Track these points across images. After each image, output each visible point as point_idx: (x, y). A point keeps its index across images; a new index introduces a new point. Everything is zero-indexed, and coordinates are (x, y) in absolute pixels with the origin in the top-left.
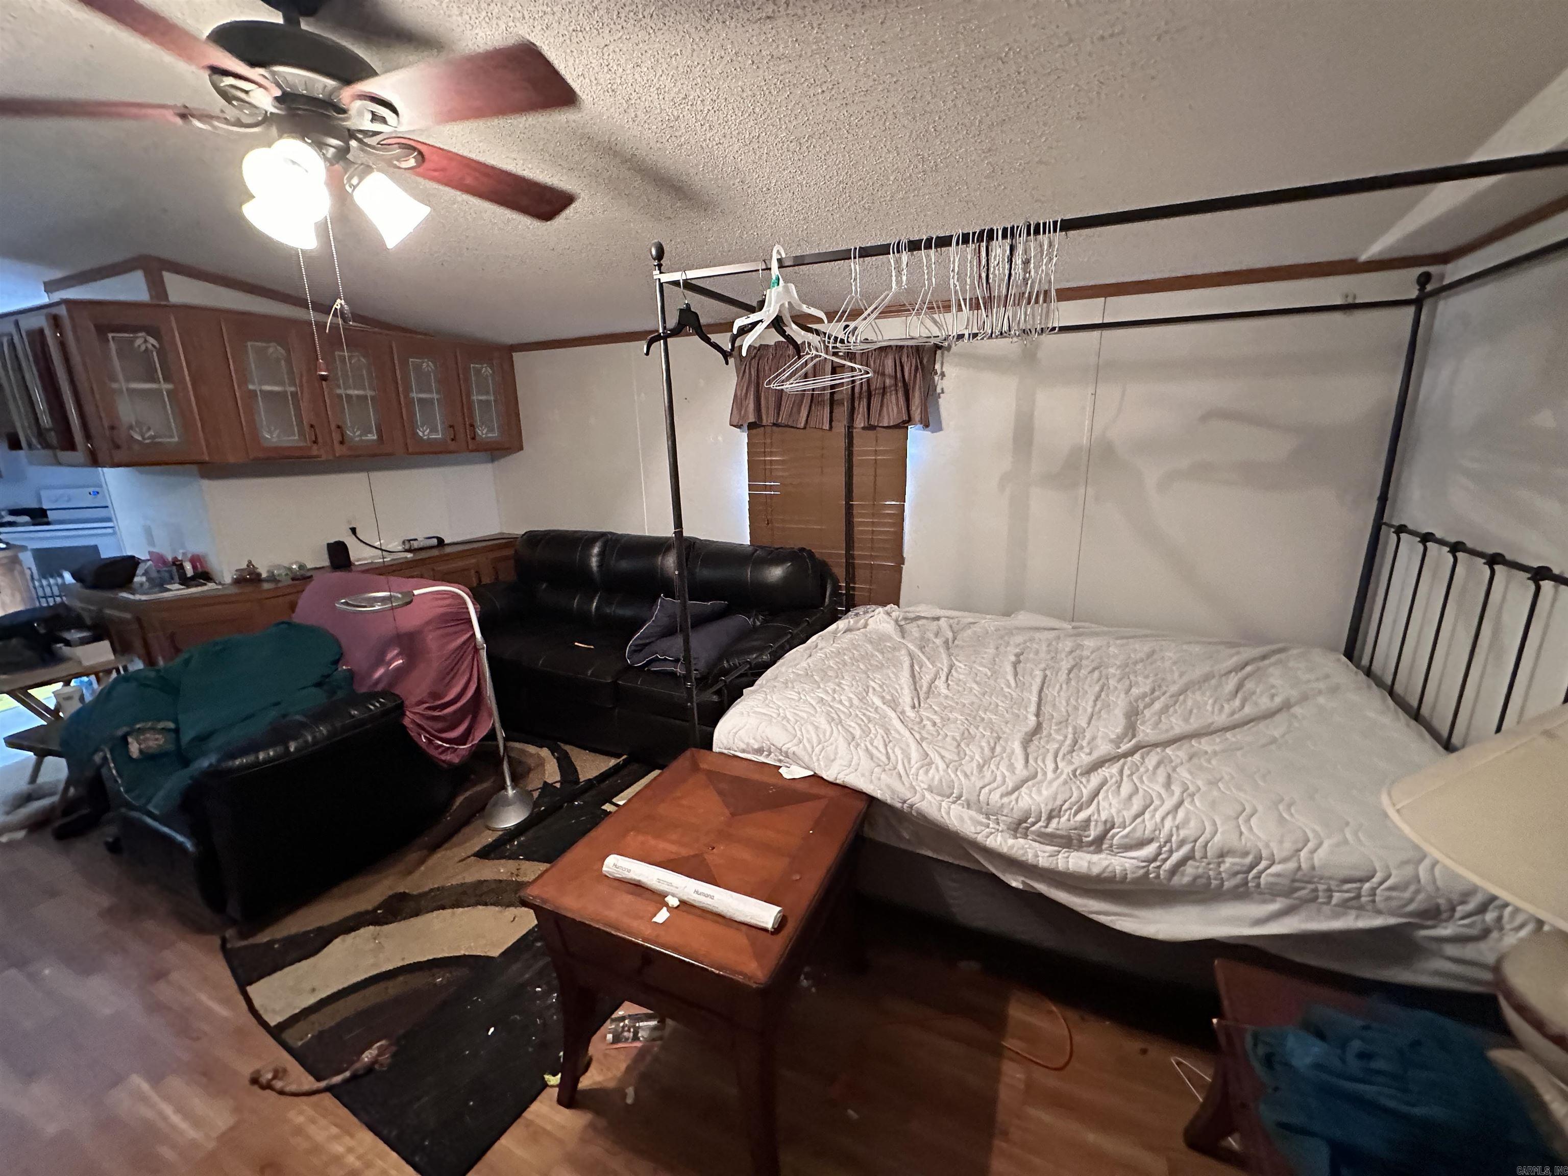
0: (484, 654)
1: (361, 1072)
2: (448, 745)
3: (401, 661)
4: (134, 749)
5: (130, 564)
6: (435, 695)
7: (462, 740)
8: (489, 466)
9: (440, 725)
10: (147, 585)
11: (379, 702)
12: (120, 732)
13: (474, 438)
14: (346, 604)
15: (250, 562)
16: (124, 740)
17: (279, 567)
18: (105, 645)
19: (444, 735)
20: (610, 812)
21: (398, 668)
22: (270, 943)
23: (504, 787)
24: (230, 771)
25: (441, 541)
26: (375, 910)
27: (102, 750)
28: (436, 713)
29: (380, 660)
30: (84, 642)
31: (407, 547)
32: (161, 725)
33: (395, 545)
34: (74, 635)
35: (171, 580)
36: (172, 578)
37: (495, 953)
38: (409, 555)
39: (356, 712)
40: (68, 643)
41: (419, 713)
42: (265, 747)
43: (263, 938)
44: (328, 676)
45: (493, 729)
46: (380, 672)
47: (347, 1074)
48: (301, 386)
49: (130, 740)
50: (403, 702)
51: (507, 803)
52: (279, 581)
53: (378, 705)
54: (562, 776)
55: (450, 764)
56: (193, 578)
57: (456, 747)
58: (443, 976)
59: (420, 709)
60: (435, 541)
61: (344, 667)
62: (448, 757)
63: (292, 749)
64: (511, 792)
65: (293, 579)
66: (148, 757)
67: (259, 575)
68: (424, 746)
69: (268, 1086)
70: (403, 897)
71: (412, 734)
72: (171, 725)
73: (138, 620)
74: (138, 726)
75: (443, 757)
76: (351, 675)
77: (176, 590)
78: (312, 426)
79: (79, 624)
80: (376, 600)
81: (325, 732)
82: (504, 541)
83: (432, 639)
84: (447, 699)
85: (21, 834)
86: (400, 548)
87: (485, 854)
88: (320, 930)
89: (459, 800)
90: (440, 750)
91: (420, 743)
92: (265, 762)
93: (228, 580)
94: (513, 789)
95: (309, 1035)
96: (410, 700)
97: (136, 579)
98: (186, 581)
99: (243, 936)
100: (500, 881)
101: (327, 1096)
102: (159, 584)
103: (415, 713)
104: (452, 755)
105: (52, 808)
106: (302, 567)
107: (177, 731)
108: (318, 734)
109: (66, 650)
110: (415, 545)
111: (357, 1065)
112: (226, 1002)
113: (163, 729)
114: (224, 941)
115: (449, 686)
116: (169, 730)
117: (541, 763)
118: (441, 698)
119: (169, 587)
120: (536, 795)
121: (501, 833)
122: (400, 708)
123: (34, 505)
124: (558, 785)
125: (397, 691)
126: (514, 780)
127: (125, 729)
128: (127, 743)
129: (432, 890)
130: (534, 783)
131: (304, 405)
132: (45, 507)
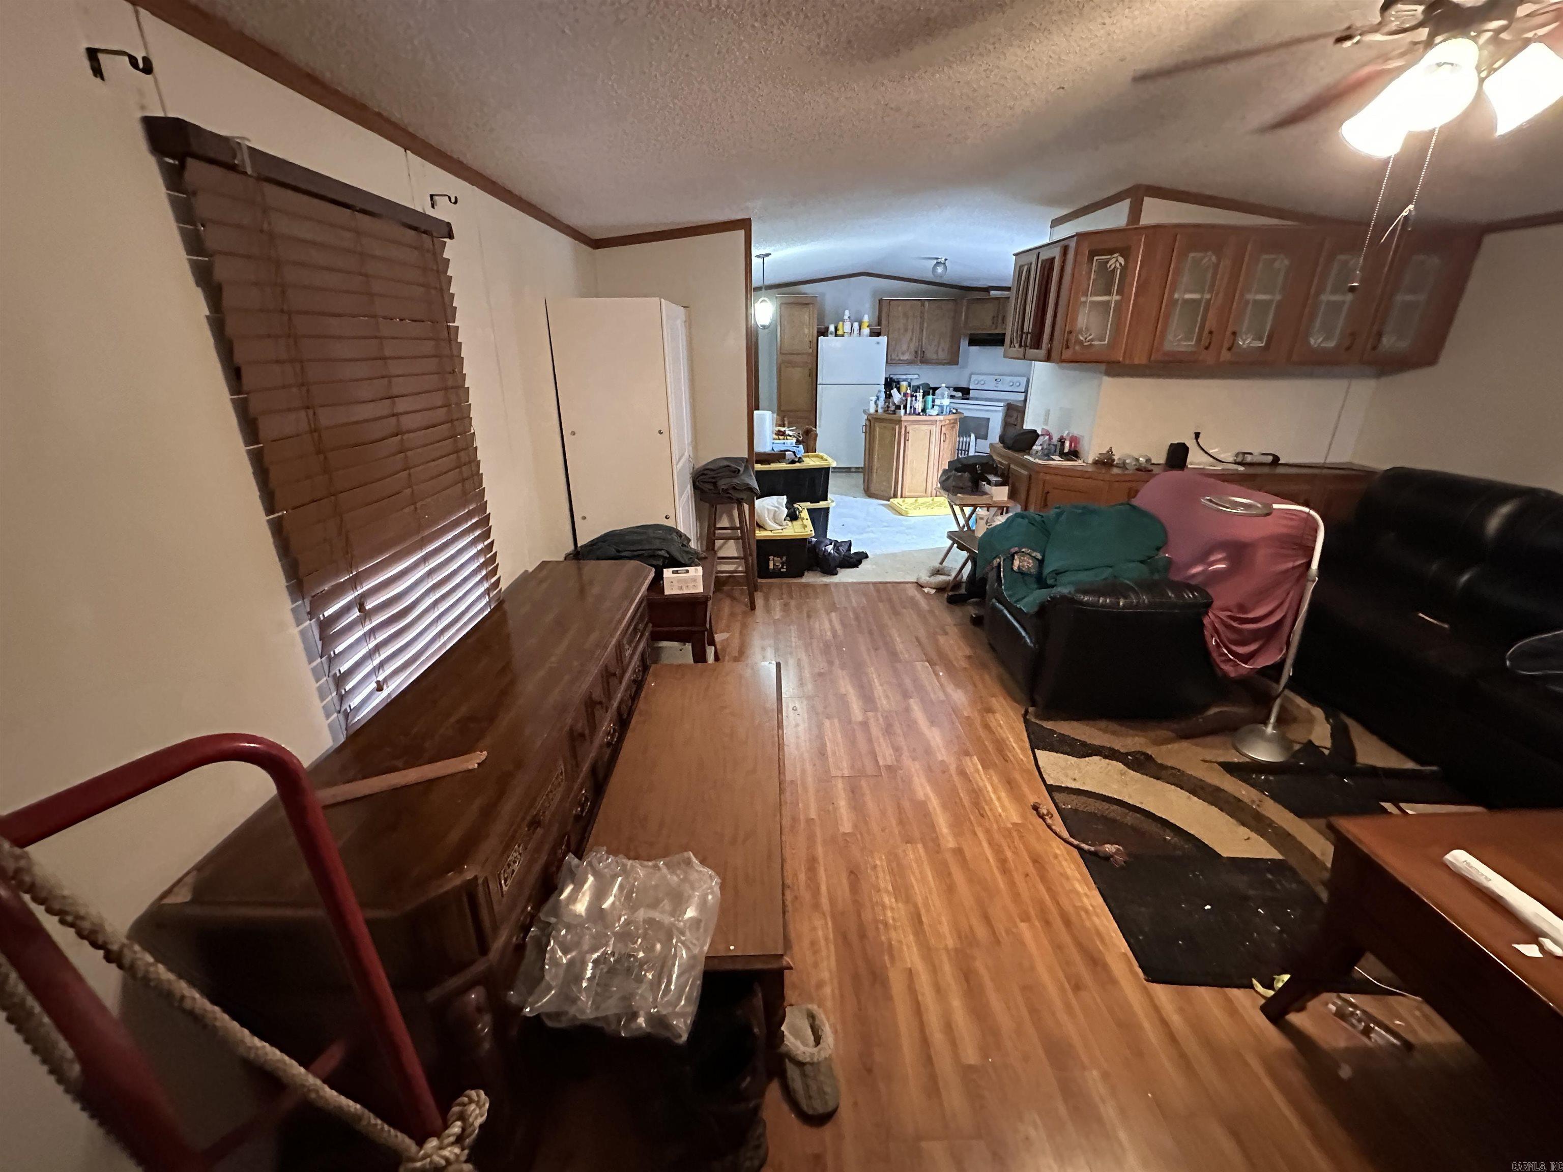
0: (1311, 587)
1: (1101, 854)
2: (1232, 657)
3: (1224, 566)
4: (1016, 563)
5: (1033, 436)
6: (1242, 608)
7: (1246, 658)
8: (1372, 383)
9: (1234, 636)
10: (1039, 454)
11: (1193, 594)
12: (1013, 550)
13: (1374, 348)
14: (1211, 501)
15: (1111, 449)
16: (1013, 556)
17: (1129, 456)
18: (1006, 489)
19: (1234, 648)
20: (1390, 813)
21: (1216, 571)
22: (1052, 732)
23: (1265, 722)
24: (1081, 603)
25: (1276, 459)
26: (1127, 754)
27: (1000, 558)
28: (1235, 624)
29: (1203, 557)
30: (998, 484)
31: (1239, 459)
32: (1034, 555)
33: (1228, 456)
34: (993, 478)
35: (1054, 453)
36: (1055, 451)
37: (1225, 855)
38: (1241, 468)
39: (1173, 596)
40: (989, 483)
41: (1220, 618)
42: (1104, 595)
43: (1048, 725)
44: (1150, 558)
45: (1282, 663)
46: (1198, 569)
47: (1092, 849)
48: (1217, 294)
49: (1016, 557)
50: (1212, 602)
51: (1262, 735)
52: (1127, 469)
53: (1191, 596)
54: (1333, 744)
55: (1225, 675)
56: (1067, 454)
57: (1239, 662)
58: (1172, 838)
59: (1223, 615)
60: (1270, 458)
61: (1167, 555)
62: (1227, 667)
63: (1121, 604)
64: (1270, 730)
65: (1138, 470)
66: (1021, 572)
67: (1113, 460)
68: (1211, 649)
69: (1042, 817)
70: (1149, 758)
71: (1206, 633)
72: (1039, 556)
73: (1030, 477)
74: (1023, 550)
75: (1223, 666)
76: (1169, 561)
77: (1057, 461)
78: (1211, 332)
79: (995, 471)
80: (1237, 505)
81: (1146, 601)
82: (1354, 472)
83: (1262, 555)
84: (1251, 616)
85: (933, 591)
86: (1231, 459)
87: (1230, 768)
88: (1084, 744)
89: (1213, 711)
90: (1223, 658)
91: (1209, 644)
92: (1103, 606)
93: (1090, 461)
94: (1274, 728)
95: (1069, 806)
96: (1217, 604)
97: (1035, 447)
98: (1064, 455)
99: (1037, 717)
100: (1240, 800)
101: (1075, 852)
102: (1047, 455)
103: (1217, 617)
104: (1232, 668)
105: (948, 583)
106: (1148, 461)
107: (1041, 562)
108: (1141, 601)
109: (987, 487)
110: (1249, 459)
111: (1099, 848)
112: (1023, 749)
113: (1034, 557)
114: (1026, 712)
115: (1258, 603)
116: (1037, 559)
117: (1311, 720)
118: (1246, 613)
119: (1053, 457)
120: (1297, 747)
121: (1248, 760)
122: (1208, 605)
123: (965, 386)
124: (1327, 752)
125: (1210, 591)
126: (1280, 721)
127: (1016, 549)
128: (1013, 559)
129: (1172, 768)
130: (1298, 734)
131: (1211, 314)
132: (971, 388)
